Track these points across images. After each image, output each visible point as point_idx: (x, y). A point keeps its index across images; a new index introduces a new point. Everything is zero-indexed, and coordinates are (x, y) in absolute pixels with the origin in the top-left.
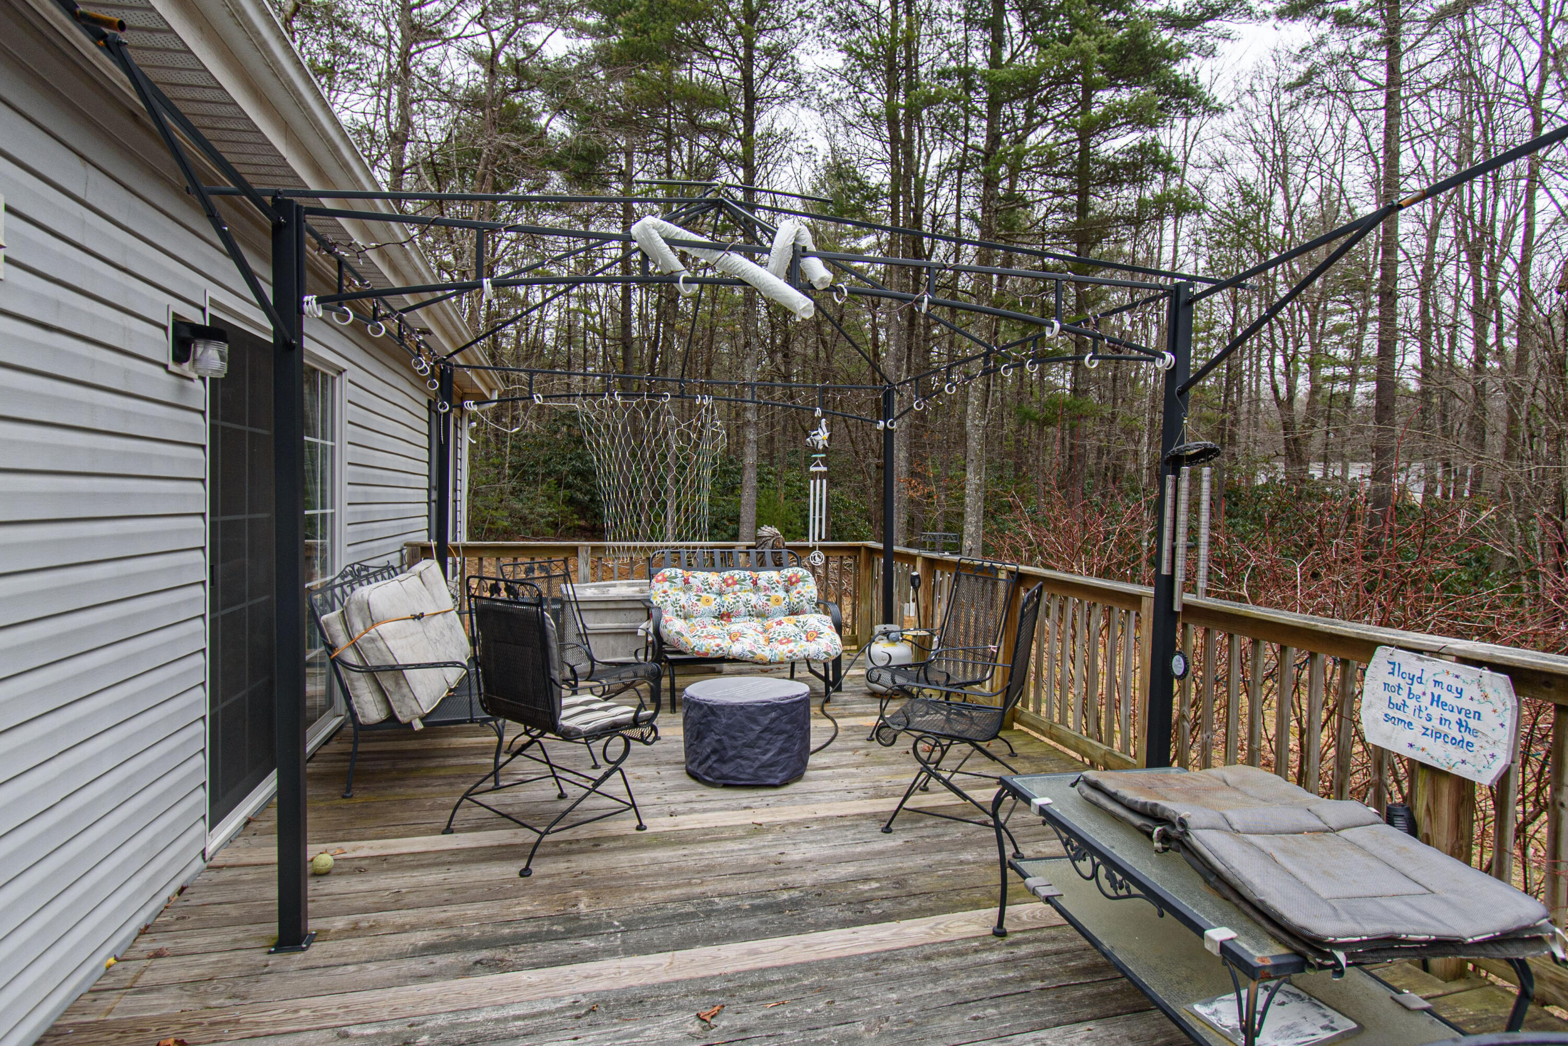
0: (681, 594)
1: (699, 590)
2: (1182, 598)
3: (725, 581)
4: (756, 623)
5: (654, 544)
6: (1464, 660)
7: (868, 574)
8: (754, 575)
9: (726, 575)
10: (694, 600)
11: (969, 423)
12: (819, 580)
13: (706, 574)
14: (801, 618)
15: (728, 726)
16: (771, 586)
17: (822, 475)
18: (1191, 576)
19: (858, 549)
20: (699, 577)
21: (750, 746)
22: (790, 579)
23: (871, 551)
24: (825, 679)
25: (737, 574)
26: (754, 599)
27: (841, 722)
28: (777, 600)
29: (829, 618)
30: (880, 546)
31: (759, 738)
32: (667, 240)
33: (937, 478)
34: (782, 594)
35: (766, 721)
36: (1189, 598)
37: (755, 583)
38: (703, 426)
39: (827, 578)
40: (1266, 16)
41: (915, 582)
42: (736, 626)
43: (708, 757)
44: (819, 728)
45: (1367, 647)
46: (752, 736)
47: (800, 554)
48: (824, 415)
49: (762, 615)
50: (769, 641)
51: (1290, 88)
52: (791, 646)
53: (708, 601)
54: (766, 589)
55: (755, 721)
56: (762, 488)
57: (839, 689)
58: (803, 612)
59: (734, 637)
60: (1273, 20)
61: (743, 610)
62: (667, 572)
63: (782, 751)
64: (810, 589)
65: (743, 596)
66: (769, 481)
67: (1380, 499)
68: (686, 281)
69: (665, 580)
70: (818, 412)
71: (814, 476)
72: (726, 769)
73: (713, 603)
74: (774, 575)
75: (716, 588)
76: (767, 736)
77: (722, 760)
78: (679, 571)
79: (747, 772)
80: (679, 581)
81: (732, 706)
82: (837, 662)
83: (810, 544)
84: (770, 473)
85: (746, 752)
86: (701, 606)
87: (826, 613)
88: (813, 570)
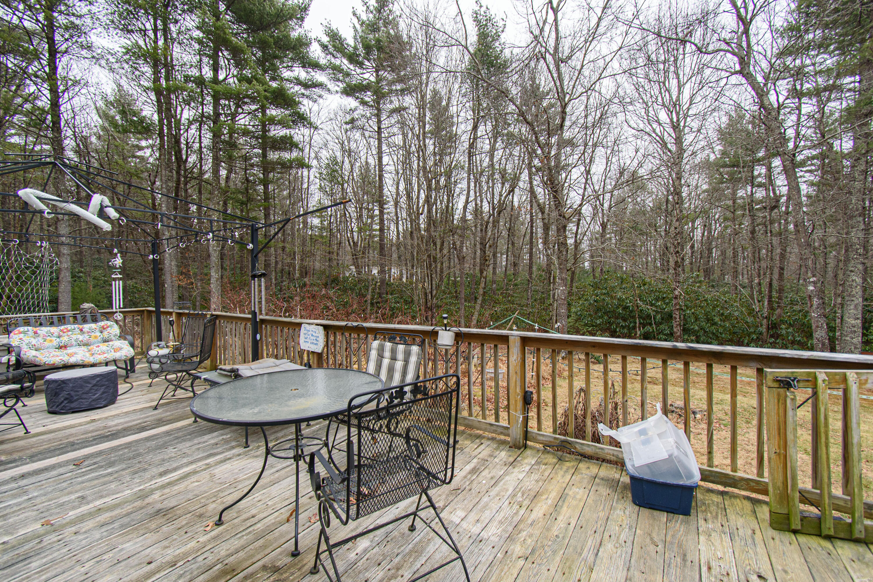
0: (32, 339)
1: (44, 336)
2: (259, 317)
3: (62, 331)
4: (84, 348)
5: (11, 316)
6: (317, 325)
7: (149, 322)
8: (81, 326)
9: (62, 327)
10: (42, 341)
11: (211, 249)
12: (120, 327)
13: (49, 328)
14: (111, 343)
15: (73, 387)
16: (92, 331)
17: (120, 279)
18: (261, 311)
19: (143, 311)
20: (43, 330)
21: (87, 393)
22: (103, 327)
23: (150, 312)
24: (126, 369)
25: (69, 327)
26: (81, 338)
27: (134, 384)
28: (96, 337)
29: (127, 342)
30: (154, 309)
31: (91, 389)
32: (38, 198)
33: (195, 274)
34: (98, 334)
35: (94, 382)
36: (261, 317)
37: (81, 330)
38: (43, 256)
39: (125, 325)
40: (337, 92)
41: (171, 323)
42: (70, 350)
43: (63, 402)
44: (122, 387)
45: (299, 325)
46: (87, 389)
47: (108, 316)
48: (119, 252)
49: (86, 345)
50: (93, 354)
51: (346, 123)
52: (105, 355)
53: (51, 341)
54: (88, 332)
55: (89, 383)
56: (75, 281)
57: (134, 371)
58: (111, 341)
59: (70, 355)
60: (339, 94)
61: (74, 343)
62: (22, 329)
63: (103, 393)
64: (115, 330)
65: (74, 337)
66: (80, 277)
67: (383, 281)
68: (48, 213)
69: (21, 333)
70: (116, 251)
71: (115, 279)
72: (73, 405)
73: (55, 342)
74: (93, 326)
75: (56, 334)
76: (96, 388)
77: (71, 402)
78: (30, 328)
79: (85, 404)
80: (31, 333)
81: (75, 379)
82: (132, 360)
83: (114, 310)
84: (81, 272)
85: (84, 396)
86: (47, 344)
87: (125, 339)
88: (117, 322)
